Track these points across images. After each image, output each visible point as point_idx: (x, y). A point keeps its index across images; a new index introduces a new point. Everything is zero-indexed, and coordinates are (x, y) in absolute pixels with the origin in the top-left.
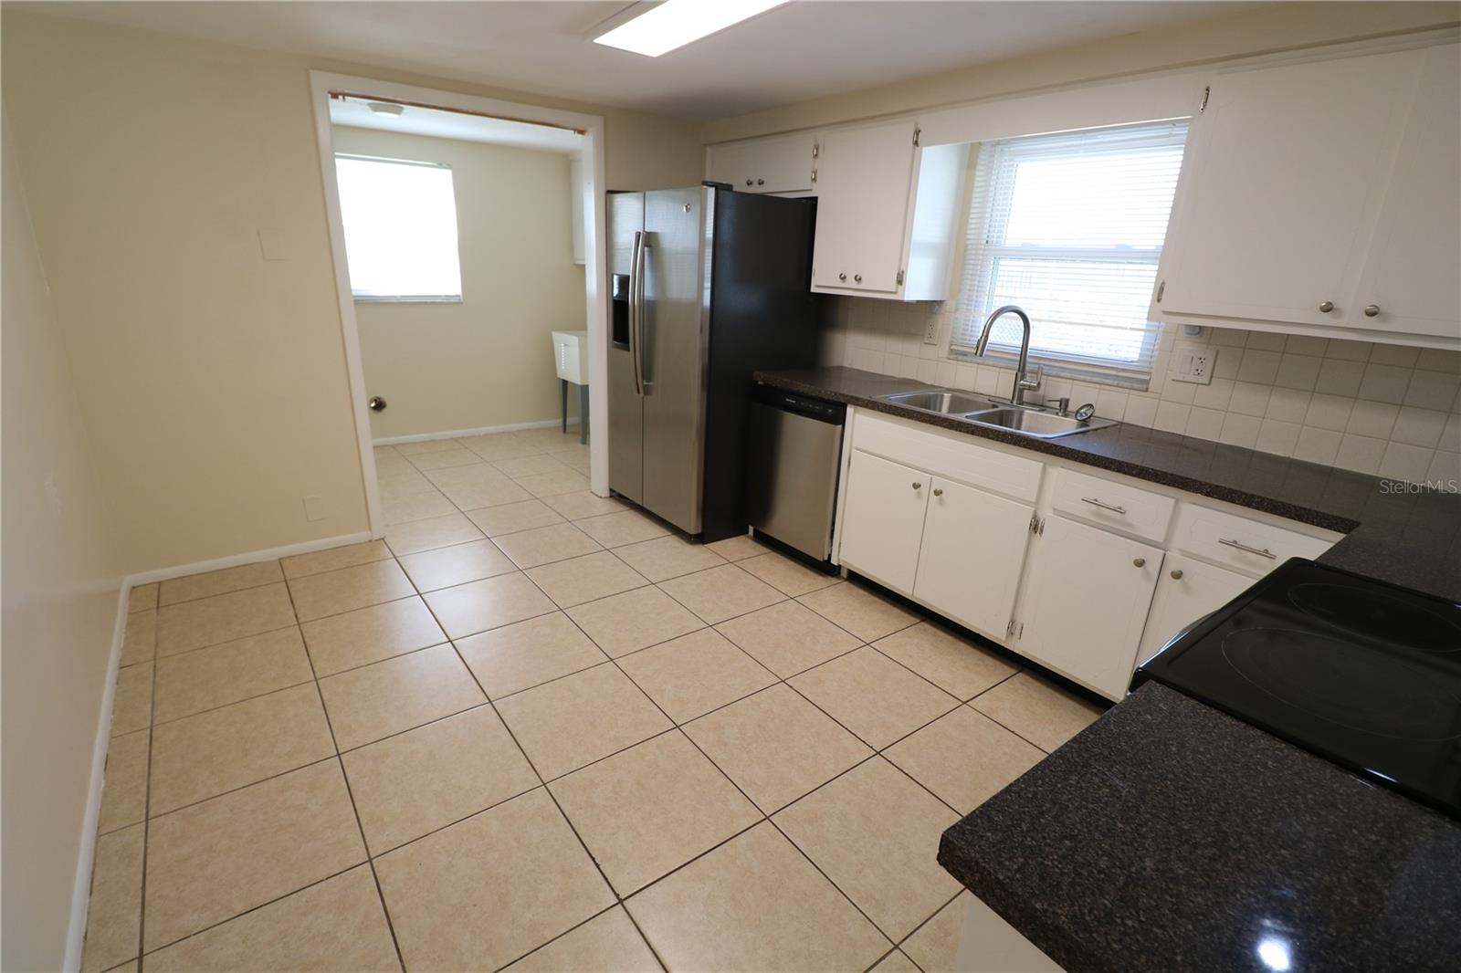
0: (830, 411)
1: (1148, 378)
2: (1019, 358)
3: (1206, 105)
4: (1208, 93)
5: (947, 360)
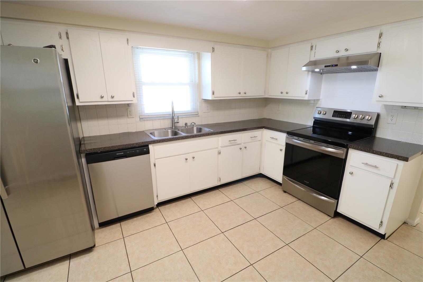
0: (145, 149)
1: (197, 113)
2: (172, 115)
3: (213, 51)
4: (213, 48)
5: (140, 122)
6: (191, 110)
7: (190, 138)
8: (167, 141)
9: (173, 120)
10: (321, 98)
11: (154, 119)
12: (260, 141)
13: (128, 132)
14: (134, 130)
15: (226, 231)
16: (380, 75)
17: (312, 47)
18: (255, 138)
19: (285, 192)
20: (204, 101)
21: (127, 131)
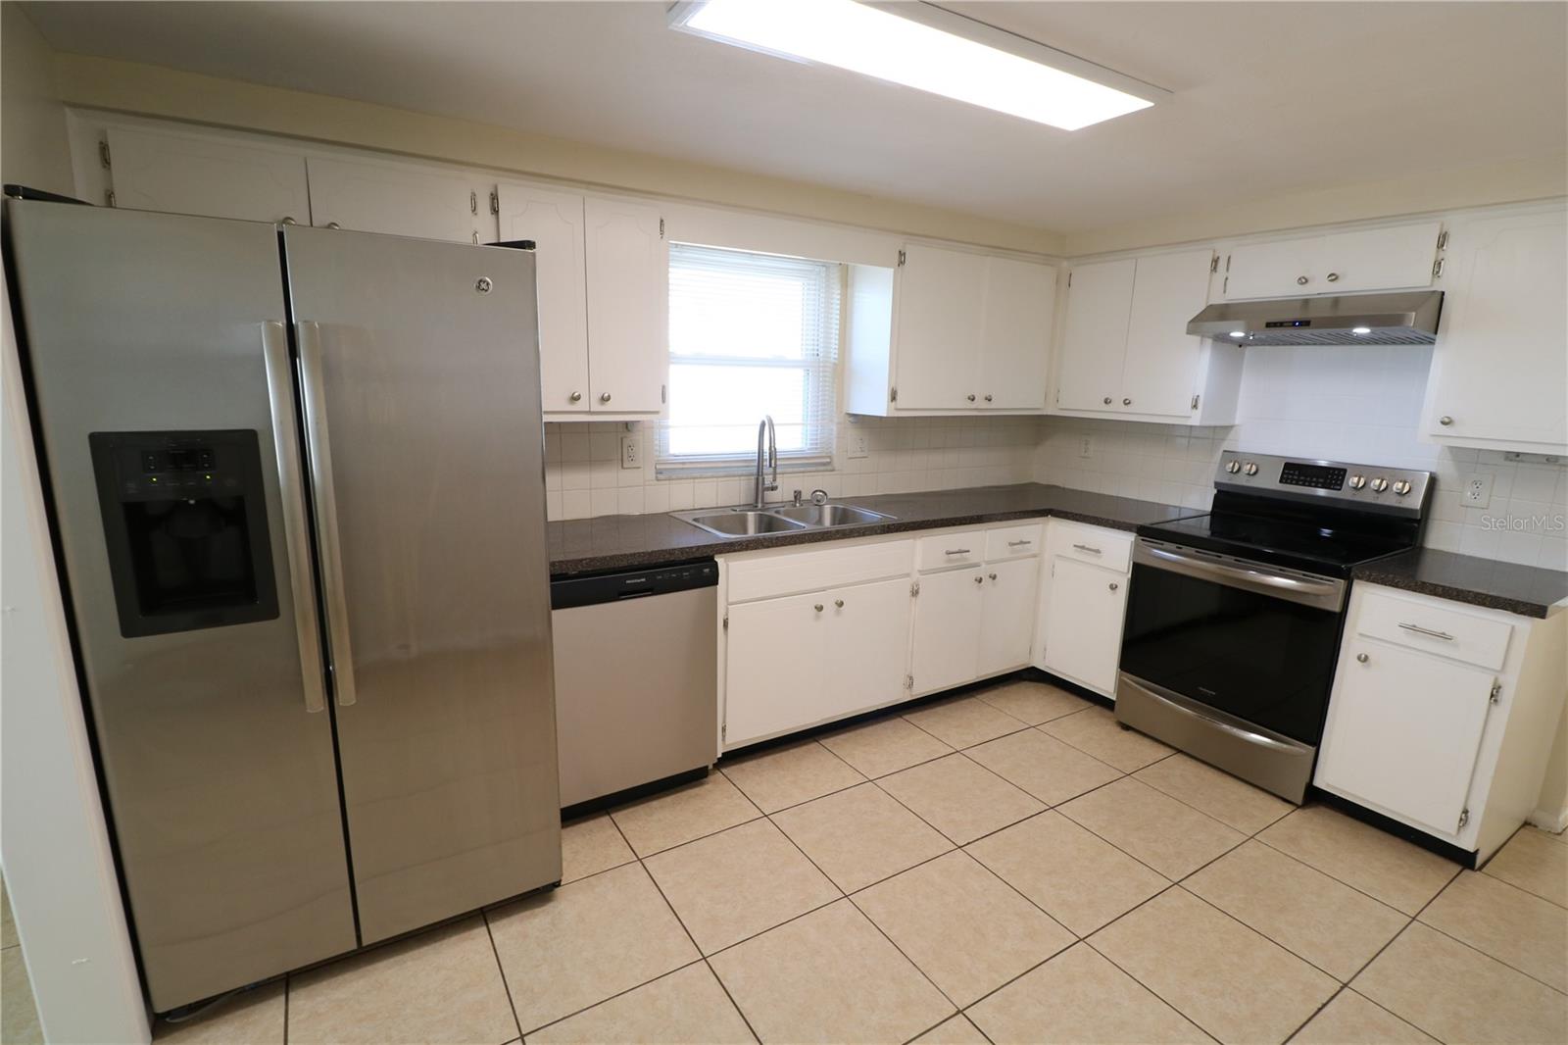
0: (707, 570)
1: (828, 460)
2: (756, 464)
3: (901, 263)
4: (902, 254)
5: (656, 482)
6: (809, 449)
7: (835, 539)
8: (768, 547)
9: (761, 478)
10: (1237, 422)
11: (698, 475)
12: (1034, 556)
13: (618, 516)
14: (635, 510)
15: (969, 843)
16: (1442, 357)
17: (1216, 261)
18: (1020, 546)
19: (1126, 727)
20: (851, 419)
21: (615, 513)
